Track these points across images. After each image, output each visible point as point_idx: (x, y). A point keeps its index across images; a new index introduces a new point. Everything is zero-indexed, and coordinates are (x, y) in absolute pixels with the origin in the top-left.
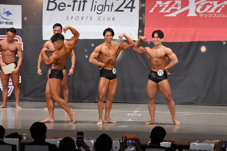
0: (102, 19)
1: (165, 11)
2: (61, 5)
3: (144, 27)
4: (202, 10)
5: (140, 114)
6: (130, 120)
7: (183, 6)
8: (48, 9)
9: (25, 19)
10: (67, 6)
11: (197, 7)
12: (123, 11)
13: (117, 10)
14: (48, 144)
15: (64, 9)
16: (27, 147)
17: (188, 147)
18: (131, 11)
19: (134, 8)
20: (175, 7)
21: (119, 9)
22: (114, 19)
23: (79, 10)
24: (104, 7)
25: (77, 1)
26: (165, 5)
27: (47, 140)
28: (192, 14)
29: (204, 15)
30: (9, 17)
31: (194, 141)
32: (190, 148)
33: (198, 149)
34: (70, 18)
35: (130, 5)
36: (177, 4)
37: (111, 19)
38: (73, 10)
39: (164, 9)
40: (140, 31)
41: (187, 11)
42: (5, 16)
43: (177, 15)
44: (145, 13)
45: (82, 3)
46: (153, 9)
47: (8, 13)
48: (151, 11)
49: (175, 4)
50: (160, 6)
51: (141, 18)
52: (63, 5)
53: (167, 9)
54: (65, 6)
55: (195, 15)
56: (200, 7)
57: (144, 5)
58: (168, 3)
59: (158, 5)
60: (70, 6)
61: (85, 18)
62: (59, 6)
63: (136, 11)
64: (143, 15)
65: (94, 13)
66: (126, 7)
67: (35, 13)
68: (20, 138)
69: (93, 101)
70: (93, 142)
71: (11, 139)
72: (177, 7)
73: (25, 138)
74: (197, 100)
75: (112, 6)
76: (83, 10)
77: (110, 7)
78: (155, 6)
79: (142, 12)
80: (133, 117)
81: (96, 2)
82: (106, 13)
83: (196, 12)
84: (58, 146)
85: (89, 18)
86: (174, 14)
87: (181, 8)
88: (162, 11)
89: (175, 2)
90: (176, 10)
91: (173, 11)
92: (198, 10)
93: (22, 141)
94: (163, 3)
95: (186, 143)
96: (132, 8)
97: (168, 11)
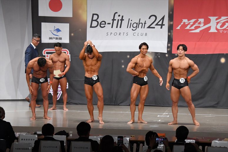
0: (136, 34)
1: (190, 27)
2: (102, 23)
3: (172, 41)
4: (221, 26)
5: (168, 116)
6: (160, 121)
7: (205, 24)
8: (91, 27)
9: (72, 34)
10: (107, 23)
11: (217, 24)
12: (154, 28)
13: (149, 27)
14: (91, 140)
15: (105, 26)
16: (73, 144)
17: (209, 144)
18: (161, 28)
19: (164, 25)
20: (198, 24)
21: (151, 26)
22: (146, 34)
23: (117, 27)
24: (138, 24)
25: (115, 20)
26: (190, 23)
27: (90, 138)
28: (213, 30)
29: (223, 31)
30: (59, 33)
31: (216, 139)
32: (212, 145)
33: (218, 146)
34: (109, 34)
35: (160, 23)
36: (200, 22)
37: (144, 34)
38: (112, 27)
39: (189, 26)
40: (169, 45)
41: (209, 28)
42: (55, 33)
43: (200, 31)
44: (173, 29)
45: (120, 22)
46: (180, 26)
47: (58, 30)
48: (178, 28)
49: (199, 22)
50: (186, 24)
51: (169, 34)
52: (104, 23)
53: (192, 26)
54: (105, 24)
55: (216, 31)
56: (220, 25)
57: (172, 23)
58: (193, 21)
59: (184, 23)
60: (110, 24)
61: (122, 34)
62: (101, 24)
63: (166, 28)
64: (172, 31)
65: (130, 30)
66: (157, 25)
67: (80, 30)
68: (67, 135)
69: (128, 104)
70: (128, 139)
71: (59, 136)
72: (201, 24)
73: (71, 135)
74: (218, 104)
75: (145, 23)
76: (120, 27)
77: (144, 24)
78: (182, 24)
79: (170, 28)
80: (163, 119)
81: (131, 20)
82: (139, 30)
83: (217, 29)
84: (99, 142)
85: (125, 34)
86: (198, 31)
87: (204, 25)
88: (188, 28)
89: (198, 20)
90: (199, 27)
91: (197, 28)
92: (218, 27)
93: (69, 138)
94: (188, 21)
95: (208, 141)
96: (162, 25)
97: (193, 28)
